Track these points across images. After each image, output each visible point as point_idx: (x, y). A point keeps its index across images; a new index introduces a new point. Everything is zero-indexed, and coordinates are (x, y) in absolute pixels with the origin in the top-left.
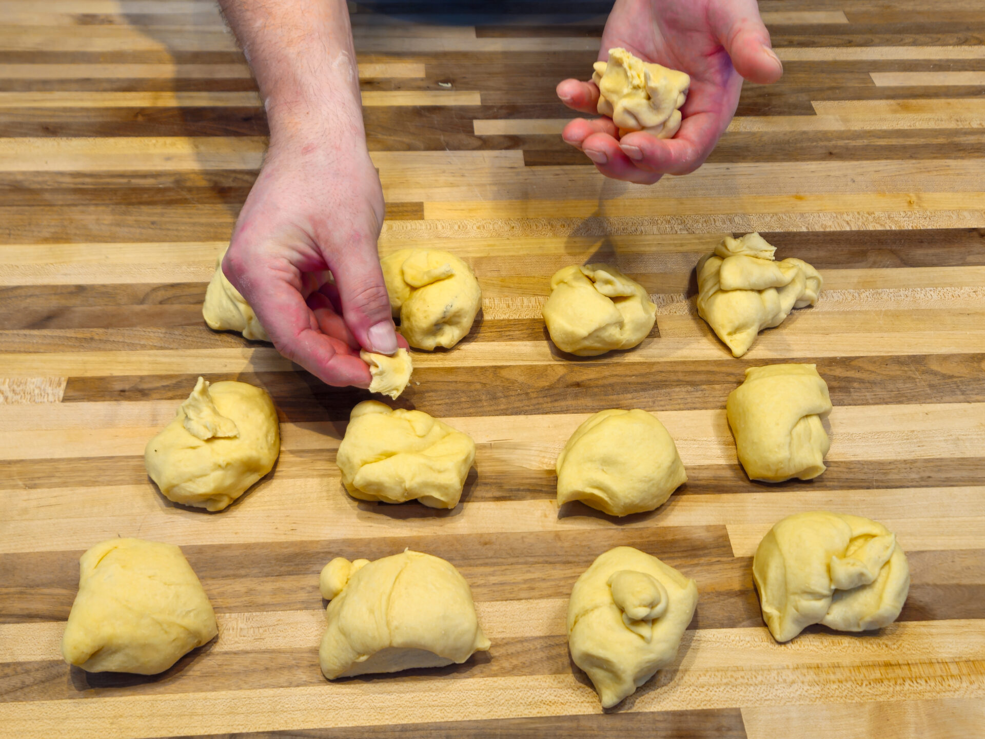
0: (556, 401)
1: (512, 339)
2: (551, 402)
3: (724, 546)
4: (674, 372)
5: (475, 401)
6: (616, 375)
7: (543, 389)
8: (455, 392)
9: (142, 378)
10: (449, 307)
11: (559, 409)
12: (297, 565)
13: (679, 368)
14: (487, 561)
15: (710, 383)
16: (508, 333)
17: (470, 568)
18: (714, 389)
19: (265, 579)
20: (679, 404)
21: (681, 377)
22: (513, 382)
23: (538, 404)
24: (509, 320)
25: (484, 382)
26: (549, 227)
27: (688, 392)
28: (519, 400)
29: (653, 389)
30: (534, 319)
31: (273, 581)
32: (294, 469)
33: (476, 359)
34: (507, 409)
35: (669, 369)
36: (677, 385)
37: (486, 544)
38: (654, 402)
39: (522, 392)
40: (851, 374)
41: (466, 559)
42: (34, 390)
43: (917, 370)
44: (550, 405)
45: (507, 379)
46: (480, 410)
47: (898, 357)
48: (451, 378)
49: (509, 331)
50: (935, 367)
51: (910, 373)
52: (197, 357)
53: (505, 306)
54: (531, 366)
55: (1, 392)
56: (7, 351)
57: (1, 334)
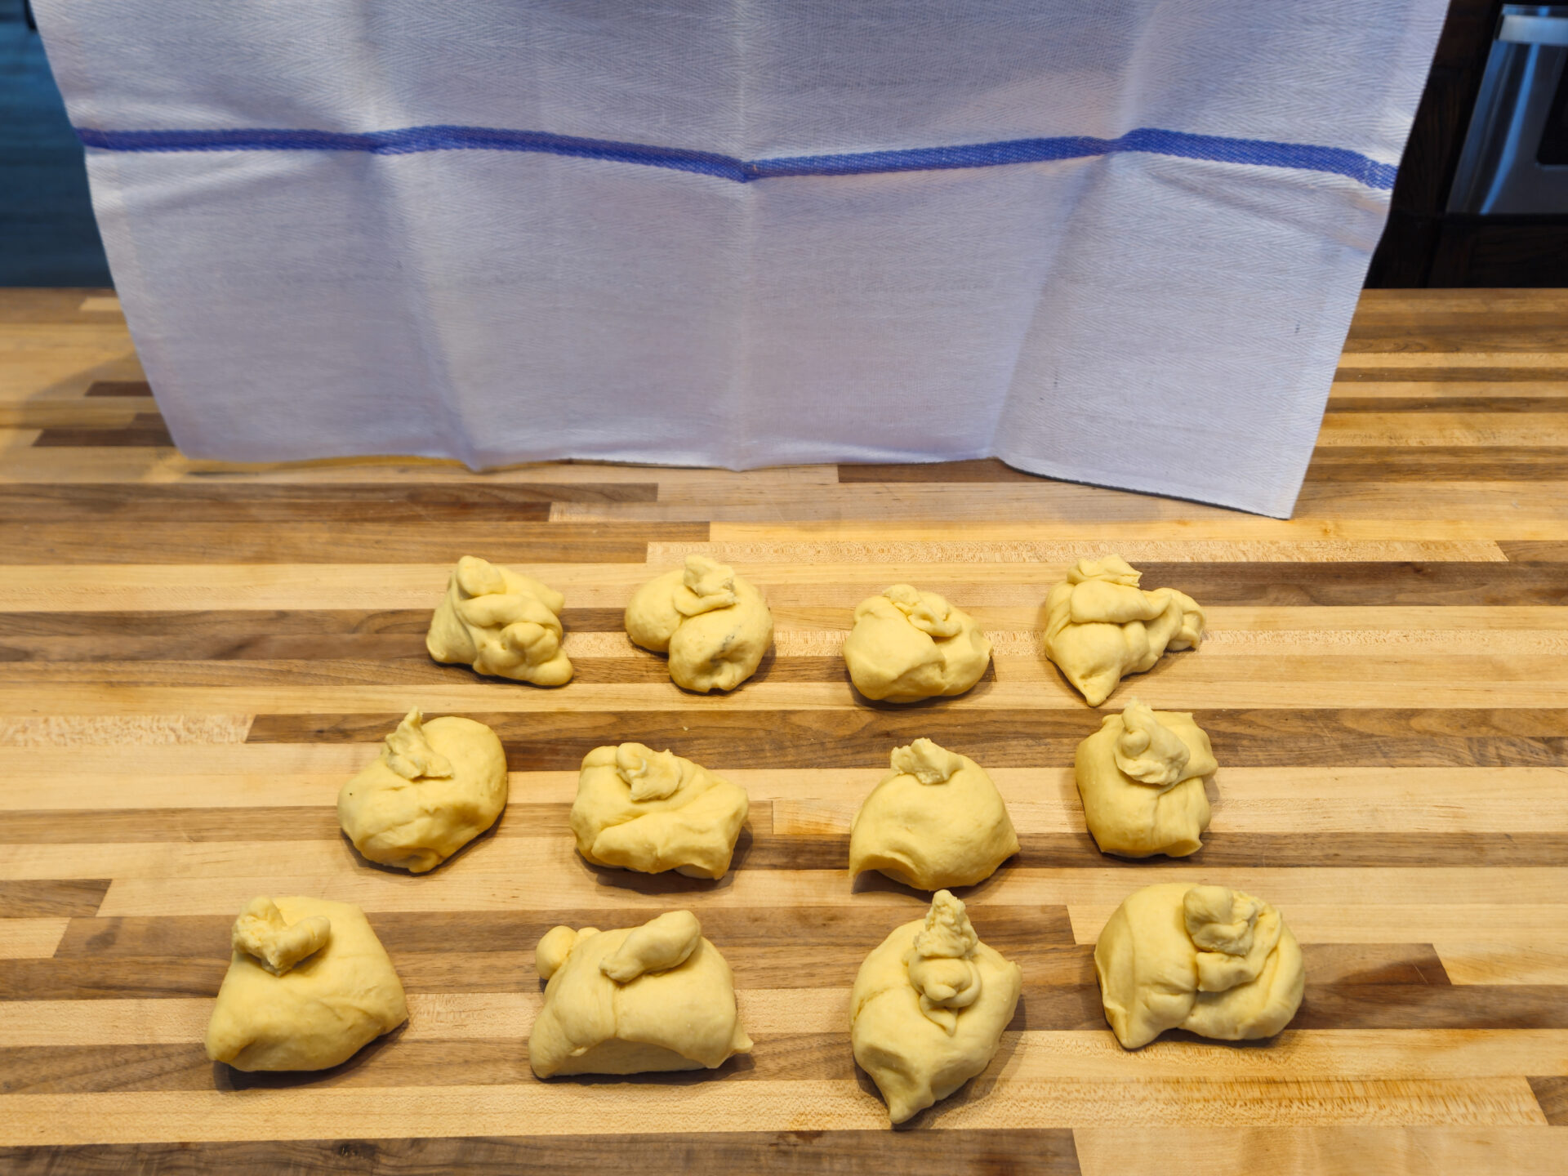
0: (858, 752)
1: (808, 679)
2: (852, 754)
3: (1063, 931)
4: (1013, 722)
5: (756, 751)
6: (938, 724)
7: (843, 739)
8: (733, 739)
9: (345, 718)
10: (729, 639)
11: (861, 762)
12: (516, 939)
13: (1018, 718)
14: (756, 940)
15: (1056, 735)
16: (802, 673)
17: (735, 949)
18: (1062, 744)
19: (475, 954)
20: (1016, 760)
21: (1020, 729)
22: (806, 730)
23: (835, 756)
24: (806, 658)
25: (769, 728)
26: (864, 552)
27: (1027, 746)
28: (812, 751)
29: (982, 742)
30: (838, 657)
31: (484, 958)
32: (522, 825)
33: (761, 701)
34: (796, 761)
35: (1006, 718)
36: (1015, 738)
37: (756, 920)
38: (983, 757)
39: (816, 741)
40: (1239, 729)
41: (728, 937)
42: (212, 729)
43: (1327, 727)
44: (850, 758)
45: (799, 726)
46: (761, 761)
47: (1302, 711)
48: (729, 723)
49: (806, 670)
50: (1349, 724)
51: (1316, 730)
52: (415, 694)
53: (802, 641)
54: (831, 711)
55: (173, 730)
56: (186, 685)
57: (180, 665)
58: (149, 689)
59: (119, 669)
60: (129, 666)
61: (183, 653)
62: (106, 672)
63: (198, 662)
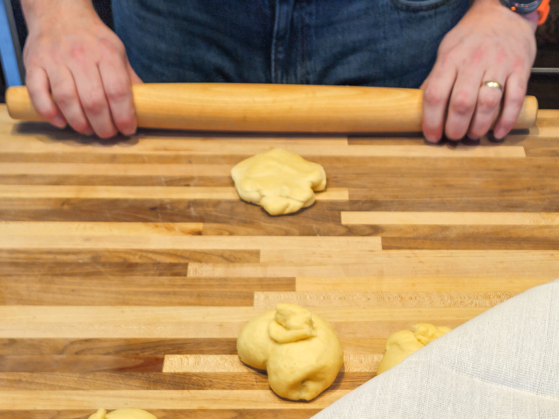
26: (399, 299)
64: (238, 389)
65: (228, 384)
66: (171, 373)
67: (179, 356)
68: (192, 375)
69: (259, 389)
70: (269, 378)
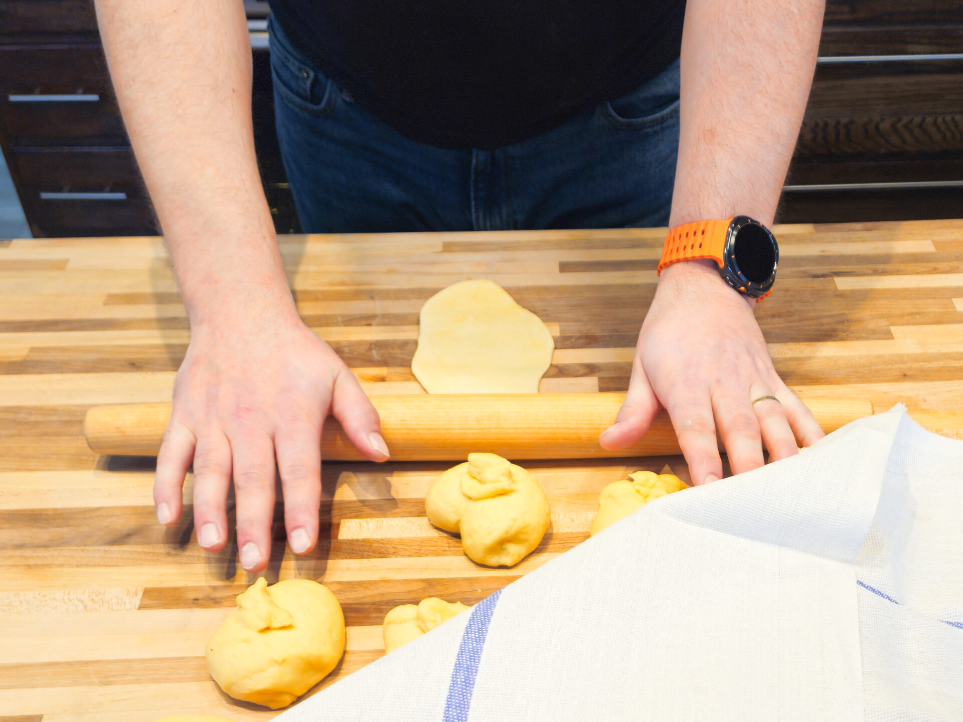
9: (214, 588)
10: (509, 529)
42: (112, 599)
55: (81, 601)
56: (87, 566)
57: (83, 550)
58: (59, 569)
59: (35, 555)
60: (42, 552)
61: (85, 541)
62: (25, 557)
63: (96, 548)
64: (427, 555)
65: (415, 551)
66: (348, 540)
67: (357, 521)
68: (372, 541)
69: (452, 555)
70: (463, 542)
